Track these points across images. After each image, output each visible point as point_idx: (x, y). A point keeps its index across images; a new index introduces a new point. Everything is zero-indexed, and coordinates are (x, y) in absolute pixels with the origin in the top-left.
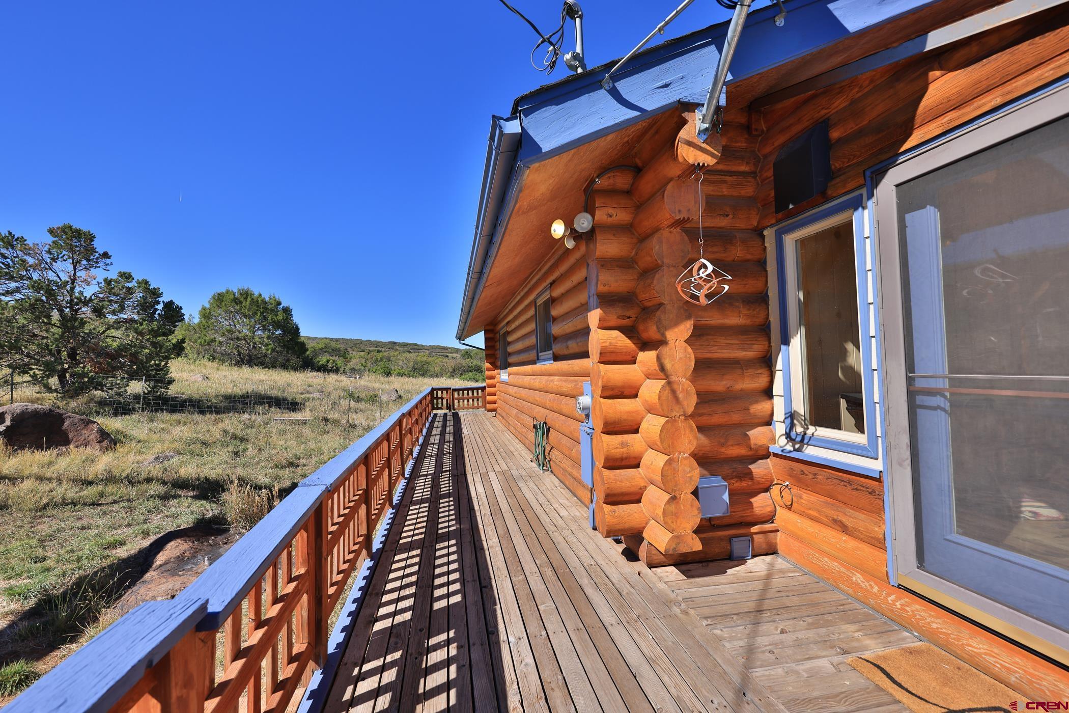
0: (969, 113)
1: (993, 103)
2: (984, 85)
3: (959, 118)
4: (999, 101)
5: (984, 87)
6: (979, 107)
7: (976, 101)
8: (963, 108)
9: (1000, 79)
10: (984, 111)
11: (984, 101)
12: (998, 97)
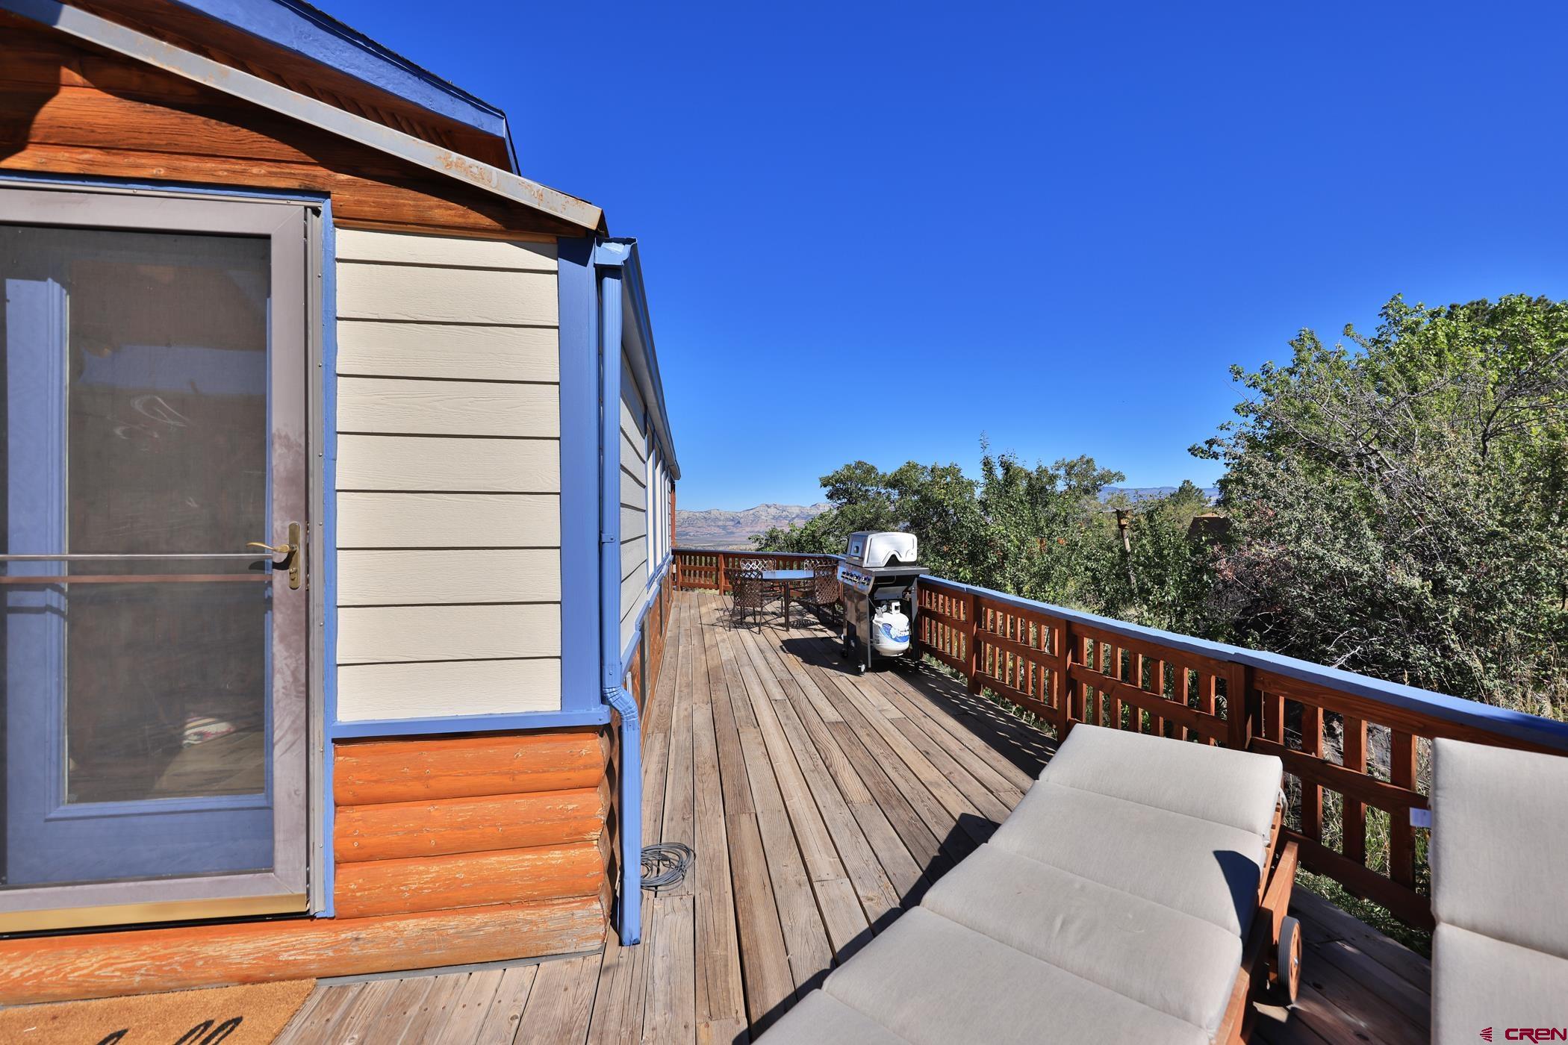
0: (121, 166)
1: (155, 171)
2: (145, 139)
3: (105, 165)
4: (161, 173)
5: (145, 141)
6: (137, 166)
7: (133, 155)
8: (114, 154)
9: (166, 144)
10: (143, 176)
11: (143, 161)
12: (162, 167)
